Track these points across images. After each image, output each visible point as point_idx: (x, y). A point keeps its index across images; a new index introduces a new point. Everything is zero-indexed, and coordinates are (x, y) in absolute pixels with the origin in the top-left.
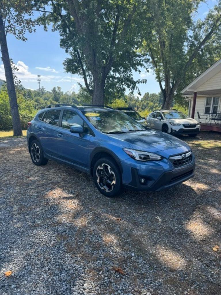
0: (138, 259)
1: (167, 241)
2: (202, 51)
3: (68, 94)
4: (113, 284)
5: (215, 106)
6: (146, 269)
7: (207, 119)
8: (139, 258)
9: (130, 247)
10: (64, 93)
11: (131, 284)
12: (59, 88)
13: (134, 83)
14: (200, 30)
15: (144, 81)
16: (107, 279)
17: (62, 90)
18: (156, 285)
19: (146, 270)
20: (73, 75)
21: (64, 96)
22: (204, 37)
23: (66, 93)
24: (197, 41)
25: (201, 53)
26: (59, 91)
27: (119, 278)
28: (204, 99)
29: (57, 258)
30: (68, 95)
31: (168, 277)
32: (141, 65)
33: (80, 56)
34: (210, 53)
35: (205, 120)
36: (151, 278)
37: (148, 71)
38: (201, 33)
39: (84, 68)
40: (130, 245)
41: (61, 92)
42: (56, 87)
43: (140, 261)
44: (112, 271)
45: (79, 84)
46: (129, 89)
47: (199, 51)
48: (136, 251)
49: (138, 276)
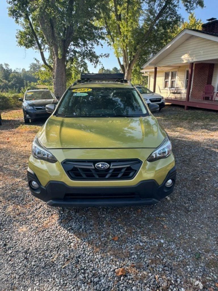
0: (170, 245)
1: (187, 221)
2: (157, 25)
3: (18, 71)
4: (161, 280)
5: (172, 80)
6: (182, 255)
7: (167, 93)
8: (170, 243)
9: (155, 233)
10: (13, 71)
11: (177, 275)
12: (7, 65)
13: (97, 57)
14: (155, 5)
15: (107, 56)
16: (152, 275)
17: (10, 68)
18: (200, 271)
19: (183, 257)
20: (26, 49)
21: (13, 74)
22: (158, 12)
23: (15, 70)
24: (152, 15)
25: (156, 28)
26: (7, 69)
27: (163, 272)
28: (162, 74)
29: (87, 261)
30: (17, 73)
31: (207, 259)
32: (103, 38)
33: (34, 28)
34: (164, 28)
35: (166, 94)
36: (192, 264)
37: (110, 44)
38: (155, 7)
39: (40, 41)
40: (154, 232)
41: (9, 69)
42: (3, 64)
43: (173, 247)
44: (152, 265)
45: (35, 59)
46: (92, 63)
47: (154, 26)
48: (163, 237)
49: (179, 265)
